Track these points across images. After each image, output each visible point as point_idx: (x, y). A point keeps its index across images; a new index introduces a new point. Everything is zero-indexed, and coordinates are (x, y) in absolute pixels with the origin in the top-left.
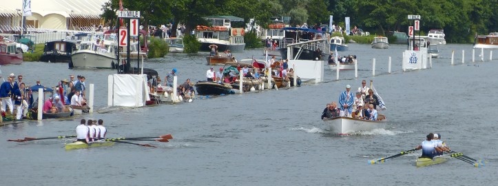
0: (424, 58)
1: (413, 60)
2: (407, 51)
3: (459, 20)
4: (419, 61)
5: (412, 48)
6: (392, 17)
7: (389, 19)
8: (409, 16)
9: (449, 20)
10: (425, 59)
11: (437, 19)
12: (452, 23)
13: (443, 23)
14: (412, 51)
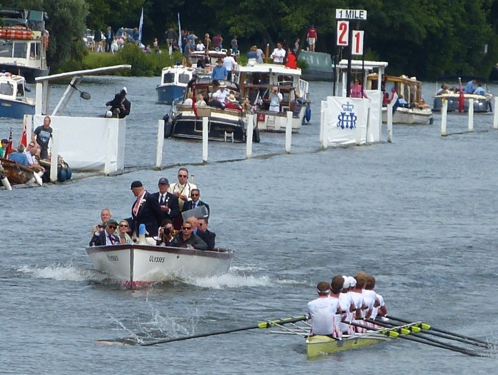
0: (372, 117)
1: (347, 121)
2: (330, 98)
3: (463, 25)
4: (361, 124)
5: (345, 91)
6: (298, 13)
7: (289, 18)
8: (338, 11)
9: (436, 21)
10: (376, 118)
11: (409, 19)
12: (445, 31)
13: (423, 31)
14: (344, 99)
